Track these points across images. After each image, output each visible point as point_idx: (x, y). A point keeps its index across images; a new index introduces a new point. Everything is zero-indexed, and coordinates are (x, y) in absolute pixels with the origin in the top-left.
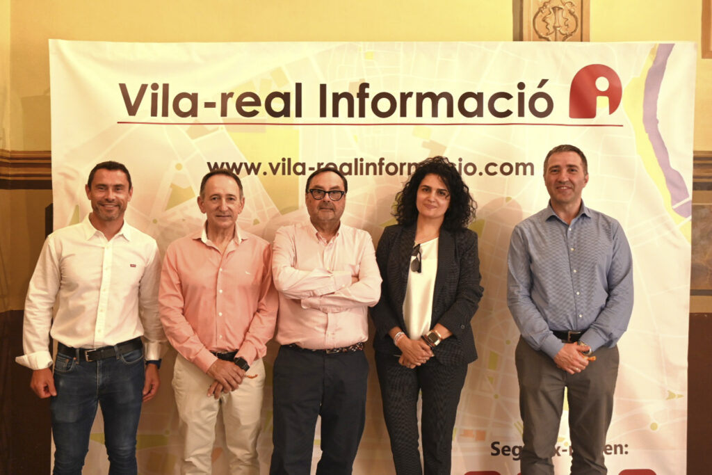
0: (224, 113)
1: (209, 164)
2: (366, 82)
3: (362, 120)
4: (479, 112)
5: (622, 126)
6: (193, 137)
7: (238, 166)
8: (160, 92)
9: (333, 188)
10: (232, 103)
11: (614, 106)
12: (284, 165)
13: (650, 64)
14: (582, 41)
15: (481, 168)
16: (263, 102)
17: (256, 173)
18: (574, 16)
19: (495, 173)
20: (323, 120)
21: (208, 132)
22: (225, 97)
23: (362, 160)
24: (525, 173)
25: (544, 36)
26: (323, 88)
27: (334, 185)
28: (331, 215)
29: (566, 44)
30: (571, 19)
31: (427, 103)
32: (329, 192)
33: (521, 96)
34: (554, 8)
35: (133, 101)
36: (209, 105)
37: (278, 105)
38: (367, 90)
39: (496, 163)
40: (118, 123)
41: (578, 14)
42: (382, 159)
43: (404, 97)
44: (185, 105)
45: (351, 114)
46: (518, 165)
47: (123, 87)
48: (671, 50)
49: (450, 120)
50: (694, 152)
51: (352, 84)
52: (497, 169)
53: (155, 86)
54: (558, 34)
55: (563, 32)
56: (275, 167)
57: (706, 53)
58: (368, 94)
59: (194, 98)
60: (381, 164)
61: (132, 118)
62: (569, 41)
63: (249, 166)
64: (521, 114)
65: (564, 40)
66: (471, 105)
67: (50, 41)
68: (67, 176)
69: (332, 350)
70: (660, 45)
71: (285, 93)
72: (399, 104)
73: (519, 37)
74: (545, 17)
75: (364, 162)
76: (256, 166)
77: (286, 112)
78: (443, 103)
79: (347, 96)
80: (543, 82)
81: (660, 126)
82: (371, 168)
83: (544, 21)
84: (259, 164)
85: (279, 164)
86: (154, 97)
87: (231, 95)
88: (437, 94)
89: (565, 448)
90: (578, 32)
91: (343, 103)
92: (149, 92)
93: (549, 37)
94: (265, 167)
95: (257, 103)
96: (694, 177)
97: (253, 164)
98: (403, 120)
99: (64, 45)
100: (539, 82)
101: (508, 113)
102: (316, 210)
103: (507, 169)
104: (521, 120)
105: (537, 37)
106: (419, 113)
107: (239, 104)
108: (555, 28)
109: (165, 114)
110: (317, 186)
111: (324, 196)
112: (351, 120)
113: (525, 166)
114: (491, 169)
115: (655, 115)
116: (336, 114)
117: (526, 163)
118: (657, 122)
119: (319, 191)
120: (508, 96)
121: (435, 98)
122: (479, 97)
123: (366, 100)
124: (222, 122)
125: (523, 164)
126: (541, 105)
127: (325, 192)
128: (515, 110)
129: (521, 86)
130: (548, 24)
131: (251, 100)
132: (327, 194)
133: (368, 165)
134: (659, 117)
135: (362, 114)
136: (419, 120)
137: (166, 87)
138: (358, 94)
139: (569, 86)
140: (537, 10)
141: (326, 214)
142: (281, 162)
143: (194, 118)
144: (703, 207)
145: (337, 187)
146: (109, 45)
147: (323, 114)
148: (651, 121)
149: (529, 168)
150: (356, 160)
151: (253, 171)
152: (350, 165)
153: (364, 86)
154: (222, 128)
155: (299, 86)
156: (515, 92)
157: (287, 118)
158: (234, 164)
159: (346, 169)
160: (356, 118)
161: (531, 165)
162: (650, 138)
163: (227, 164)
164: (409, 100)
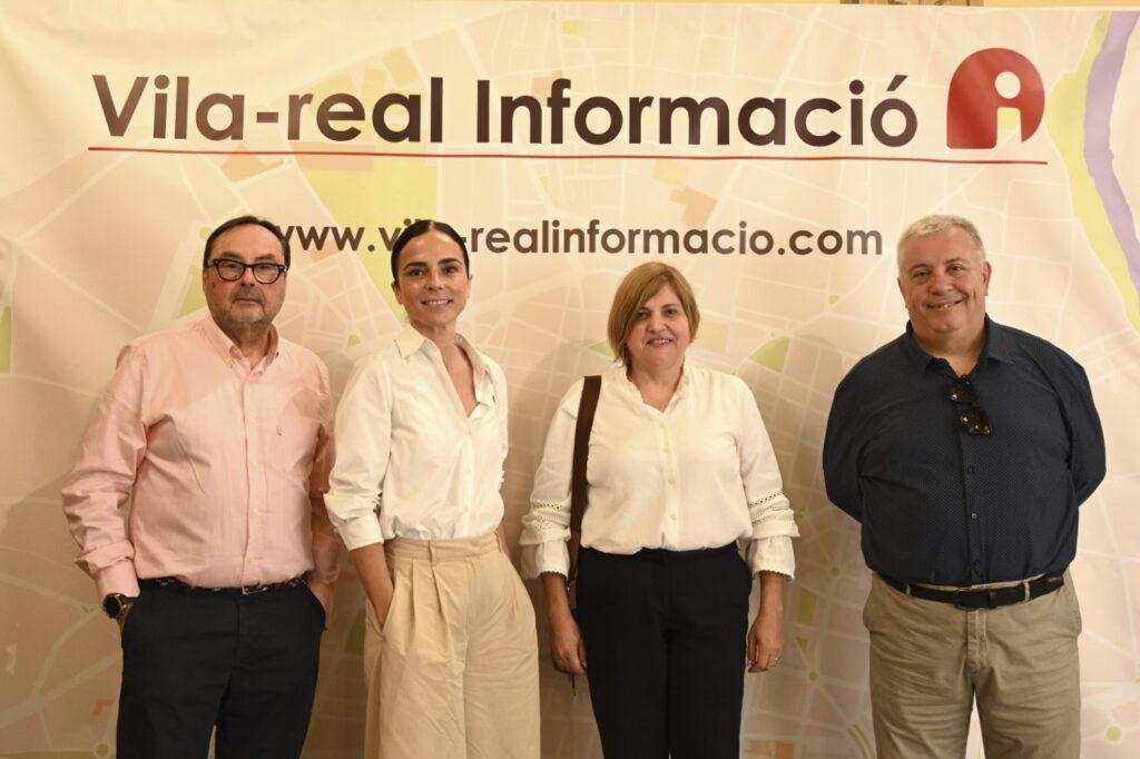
0: (294, 133)
2: (565, 77)
3: (557, 149)
4: (777, 136)
5: (1045, 163)
6: (234, 179)
7: (319, 233)
8: (171, 92)
10: (309, 115)
11: (1030, 126)
13: (1096, 50)
14: (968, 4)
15: (781, 241)
16: (369, 113)
17: (355, 247)
19: (808, 251)
20: (483, 148)
21: (264, 168)
22: (296, 103)
23: (556, 223)
24: (865, 251)
26: (483, 87)
31: (680, 117)
33: (857, 107)
35: (119, 109)
36: (266, 117)
37: (397, 118)
38: (566, 93)
39: (809, 230)
40: (90, 149)
42: (594, 223)
43: (637, 106)
44: (220, 117)
45: (536, 137)
46: (851, 235)
47: (101, 84)
48: (1134, 23)
49: (724, 150)
51: (536, 81)
52: (812, 243)
53: (162, 82)
56: (390, 236)
58: (568, 100)
59: (236, 104)
60: (593, 231)
61: (117, 141)
63: (341, 233)
64: (857, 138)
66: (762, 121)
70: (1114, 13)
71: (411, 96)
72: (626, 118)
75: (561, 230)
76: (354, 234)
77: (412, 133)
78: (709, 118)
79: (531, 103)
80: (898, 81)
81: (1114, 162)
82: (574, 239)
84: (361, 231)
86: (161, 101)
87: (308, 98)
88: (699, 101)
91: (522, 116)
92: (151, 91)
94: (372, 237)
95: (358, 113)
97: (348, 231)
98: (635, 149)
100: (889, 80)
101: (832, 138)
103: (830, 242)
104: (857, 150)
106: (665, 137)
107: (324, 117)
109: (181, 133)
110: (227, 254)
112: (536, 149)
113: (864, 236)
114: (801, 243)
115: (1107, 144)
116: (507, 136)
117: (867, 231)
118: (1111, 156)
120: (832, 106)
121: (694, 109)
122: (778, 107)
123: (565, 110)
124: (290, 150)
125: (860, 233)
126: (894, 123)
128: (846, 132)
129: (857, 87)
131: (345, 108)
133: (568, 234)
134: (1112, 148)
135: (557, 137)
136: (665, 149)
137: (183, 83)
138: (549, 99)
139: (947, 87)
143: (237, 142)
146: (74, 3)
147: (483, 136)
148: (1099, 156)
149: (872, 241)
150: (545, 224)
151: (348, 243)
152: (533, 234)
153: (561, 84)
154: (290, 162)
155: (437, 84)
156: (845, 99)
157: (414, 144)
158: (313, 230)
159: (526, 241)
160: (546, 145)
161: (877, 235)
162: (1099, 187)
163: (300, 230)
164: (646, 111)
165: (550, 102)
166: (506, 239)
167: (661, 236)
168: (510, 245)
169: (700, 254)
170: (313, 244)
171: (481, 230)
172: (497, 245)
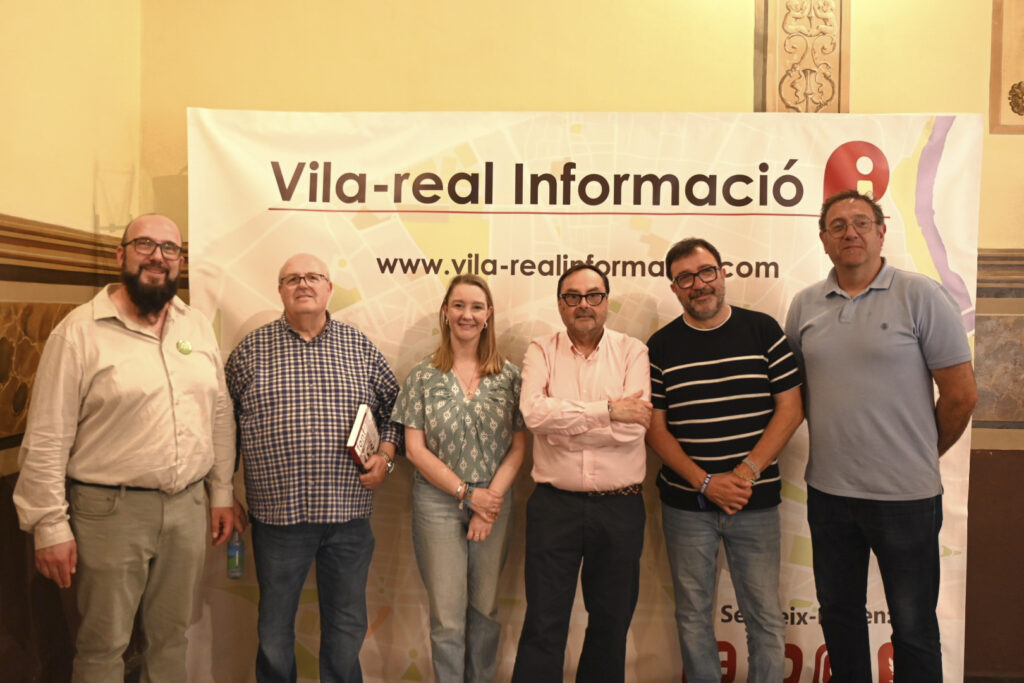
0: (398, 199)
1: (379, 260)
2: (573, 161)
3: (567, 208)
4: (711, 200)
6: (360, 227)
7: (414, 263)
8: (320, 172)
9: (591, 290)
10: (407, 187)
11: (879, 192)
12: (470, 262)
13: (925, 141)
14: (839, 112)
16: (445, 185)
17: (436, 271)
18: (830, 81)
20: (519, 207)
21: (379, 221)
22: (399, 179)
23: (566, 257)
24: (767, 275)
25: (792, 105)
26: (519, 168)
27: (592, 286)
28: (590, 324)
29: (820, 116)
30: (826, 84)
31: (647, 188)
32: (586, 296)
33: (764, 180)
34: (805, 71)
35: (287, 183)
36: (380, 188)
37: (463, 188)
39: (732, 262)
40: (269, 209)
41: (835, 80)
42: (590, 256)
43: (619, 180)
44: (351, 188)
45: (553, 200)
46: (758, 265)
47: (276, 167)
48: (951, 124)
49: (676, 209)
50: (979, 250)
51: (555, 165)
52: (733, 269)
53: (314, 165)
54: (810, 103)
55: (817, 101)
56: (459, 265)
57: (995, 126)
58: (574, 176)
59: (361, 180)
61: (286, 204)
62: (823, 112)
63: (428, 263)
64: (763, 201)
65: (816, 111)
66: (701, 190)
67: (189, 110)
68: (207, 274)
69: (595, 493)
70: (937, 117)
71: (473, 175)
72: (612, 188)
73: (761, 106)
74: (794, 82)
75: (569, 260)
76: (436, 263)
77: (473, 198)
78: (666, 187)
79: (550, 178)
80: (791, 163)
81: (936, 219)
83: (792, 86)
84: (440, 261)
85: (464, 261)
86: (314, 178)
87: (407, 176)
88: (660, 177)
89: (813, 615)
90: (835, 101)
91: (544, 186)
92: (307, 172)
93: (800, 107)
94: (447, 265)
95: (439, 186)
96: (979, 281)
97: (432, 262)
98: (618, 208)
99: (206, 115)
100: (786, 163)
101: (747, 201)
102: (572, 320)
103: (744, 270)
104: (763, 209)
105: (784, 106)
106: (637, 200)
107: (417, 188)
108: (806, 95)
109: (326, 198)
110: (570, 290)
111: (580, 301)
112: (553, 208)
113: (767, 266)
115: (931, 205)
116: (534, 200)
117: (769, 263)
118: (933, 212)
119: (574, 296)
120: (747, 180)
121: (656, 182)
122: (711, 181)
123: (572, 183)
124: (395, 209)
125: (764, 264)
126: (788, 191)
127: (581, 296)
128: (756, 198)
129: (764, 167)
130: (797, 90)
131: (430, 182)
132: (584, 299)
134: (934, 207)
135: (567, 201)
136: (637, 208)
137: (327, 166)
138: (562, 176)
139: (823, 168)
140: (784, 73)
141: (585, 323)
142: (467, 259)
143: (361, 204)
144: (989, 318)
145: (596, 289)
146: (259, 114)
147: (519, 200)
148: (925, 213)
149: (772, 269)
150: (559, 257)
151: (432, 270)
152: (551, 263)
153: (570, 166)
154: (395, 217)
155: (489, 166)
156: (756, 175)
157: (475, 205)
158: (410, 261)
159: (546, 268)
160: (560, 206)
161: (775, 265)
162: (924, 233)
163: (401, 261)
164: (625, 183)
165: (563, 178)
166: (533, 267)
167: (634, 265)
168: (536, 271)
169: (659, 277)
170: (409, 270)
171: (517, 261)
172: (527, 270)
